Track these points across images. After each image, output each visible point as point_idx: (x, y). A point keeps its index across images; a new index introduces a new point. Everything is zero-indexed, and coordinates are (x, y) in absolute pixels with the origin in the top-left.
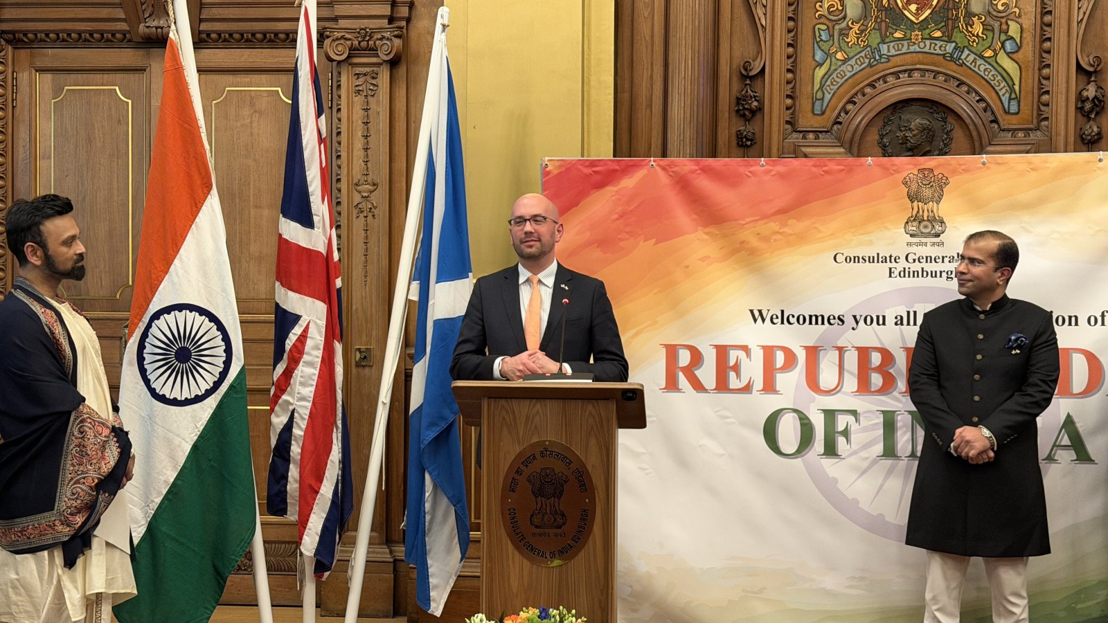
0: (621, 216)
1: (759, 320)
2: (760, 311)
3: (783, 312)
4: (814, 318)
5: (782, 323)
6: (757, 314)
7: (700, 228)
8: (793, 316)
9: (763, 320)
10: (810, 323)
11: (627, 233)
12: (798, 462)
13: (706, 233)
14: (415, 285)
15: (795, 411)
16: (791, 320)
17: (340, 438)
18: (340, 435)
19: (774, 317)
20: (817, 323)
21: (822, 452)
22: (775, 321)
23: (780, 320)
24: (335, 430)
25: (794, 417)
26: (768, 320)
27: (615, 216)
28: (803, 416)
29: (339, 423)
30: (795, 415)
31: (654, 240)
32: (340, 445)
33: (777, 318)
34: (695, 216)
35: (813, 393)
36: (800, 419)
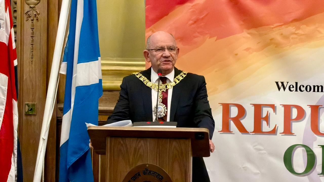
0: (195, 22)
1: (282, 89)
2: (282, 83)
3: (297, 83)
4: (316, 88)
5: (296, 90)
6: (280, 84)
7: (245, 30)
8: (303, 86)
9: (284, 89)
10: (314, 91)
11: (198, 33)
12: (305, 178)
13: (249, 33)
14: (64, 65)
15: (304, 146)
16: (302, 89)
17: (16, 161)
18: (16, 159)
19: (291, 87)
20: (318, 91)
21: (321, 172)
22: (292, 89)
23: (295, 89)
24: (13, 156)
25: (303, 150)
26: (287, 88)
27: (191, 22)
28: (308, 149)
29: (16, 151)
30: (304, 148)
31: (215, 38)
32: (16, 165)
33: (293, 87)
34: (242, 23)
35: (315, 135)
36: (307, 151)
